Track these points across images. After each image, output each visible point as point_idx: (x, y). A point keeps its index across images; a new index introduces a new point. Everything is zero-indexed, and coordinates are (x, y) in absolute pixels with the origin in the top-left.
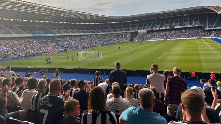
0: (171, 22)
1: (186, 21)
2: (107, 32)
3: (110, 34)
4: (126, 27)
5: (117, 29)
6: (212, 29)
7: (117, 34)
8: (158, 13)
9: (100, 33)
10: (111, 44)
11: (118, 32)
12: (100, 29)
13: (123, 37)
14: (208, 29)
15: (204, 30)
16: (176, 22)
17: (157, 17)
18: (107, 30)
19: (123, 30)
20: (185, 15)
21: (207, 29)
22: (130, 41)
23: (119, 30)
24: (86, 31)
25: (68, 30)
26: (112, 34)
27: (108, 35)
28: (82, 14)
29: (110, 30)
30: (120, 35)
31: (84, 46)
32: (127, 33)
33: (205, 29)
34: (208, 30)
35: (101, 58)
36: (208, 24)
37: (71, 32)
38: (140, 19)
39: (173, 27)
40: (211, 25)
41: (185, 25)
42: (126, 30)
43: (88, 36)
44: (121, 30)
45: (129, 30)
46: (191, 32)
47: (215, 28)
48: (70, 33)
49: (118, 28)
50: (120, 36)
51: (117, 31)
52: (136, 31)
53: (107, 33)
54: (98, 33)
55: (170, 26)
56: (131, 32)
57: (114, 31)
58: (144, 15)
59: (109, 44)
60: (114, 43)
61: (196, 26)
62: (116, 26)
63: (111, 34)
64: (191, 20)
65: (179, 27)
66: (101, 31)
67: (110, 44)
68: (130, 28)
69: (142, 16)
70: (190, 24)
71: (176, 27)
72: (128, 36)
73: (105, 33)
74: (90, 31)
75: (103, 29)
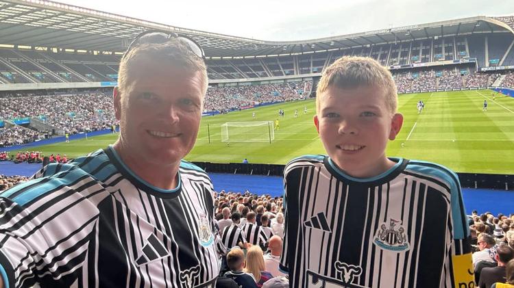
0: (404, 54)
1: (438, 51)
2: (262, 76)
3: (267, 82)
4: (301, 65)
5: (282, 70)
6: (498, 68)
7: (283, 81)
8: (376, 33)
9: (245, 80)
10: (271, 103)
11: (285, 77)
12: (245, 69)
13: (294, 88)
14: (490, 69)
15: (480, 72)
16: (416, 53)
17: (371, 43)
18: (260, 73)
19: (295, 73)
20: (436, 38)
21: (486, 69)
22: (311, 96)
23: (287, 71)
26: (272, 82)
27: (262, 83)
28: (207, 38)
29: (266, 71)
30: (290, 83)
31: (214, 109)
32: (303, 78)
33: (482, 69)
34: (487, 72)
36: (490, 58)
38: (333, 47)
39: (409, 66)
40: (494, 61)
41: (436, 60)
42: (302, 72)
43: (219, 85)
44: (292, 73)
45: (308, 72)
46: (449, 76)
47: (503, 68)
49: (285, 67)
50: (289, 86)
51: (282, 75)
53: (261, 79)
54: (241, 80)
55: (402, 62)
56: (313, 77)
57: (275, 74)
58: (344, 38)
59: (266, 104)
60: (277, 102)
61: (461, 62)
62: (279, 63)
63: (269, 81)
64: (449, 50)
65: (423, 65)
66: (248, 75)
67: (269, 104)
68: (311, 68)
69: (339, 39)
70: (448, 58)
71: (415, 65)
72: (306, 86)
73: (257, 79)
74: (224, 75)
75: (251, 71)
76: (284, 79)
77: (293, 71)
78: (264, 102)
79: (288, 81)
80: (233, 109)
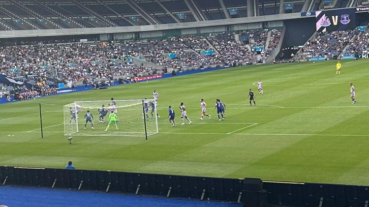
2: (183, 21)
3: (195, 32)
5: (224, 9)
7: (223, 30)
9: (151, 28)
10: (199, 71)
11: (228, 21)
13: (247, 42)
18: (181, 15)
19: (249, 13)
22: (278, 58)
23: (233, 11)
24: (92, 18)
25: (25, 14)
26: (202, 32)
27: (183, 33)
29: (191, 11)
30: (238, 32)
32: (264, 24)
35: (154, 130)
37: (35, 22)
42: (263, 12)
43: (102, 38)
44: (243, 14)
45: (275, 11)
48: (30, 28)
49: (229, 2)
50: (237, 37)
51: (224, 17)
52: (308, 15)
53: (180, 25)
54: (143, 28)
56: (286, 22)
57: (210, 17)
59: (188, 72)
60: (209, 69)
63: (198, 28)
66: (156, 17)
67: (193, 71)
68: (281, 4)
72: (270, 39)
73: (174, 26)
74: (111, 20)
75: (164, 11)
76: (228, 26)
77: (246, 11)
78: (185, 68)
79: (236, 28)
80: (120, 82)
